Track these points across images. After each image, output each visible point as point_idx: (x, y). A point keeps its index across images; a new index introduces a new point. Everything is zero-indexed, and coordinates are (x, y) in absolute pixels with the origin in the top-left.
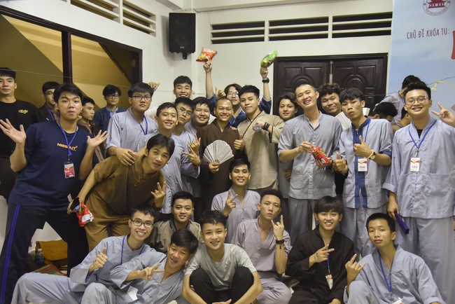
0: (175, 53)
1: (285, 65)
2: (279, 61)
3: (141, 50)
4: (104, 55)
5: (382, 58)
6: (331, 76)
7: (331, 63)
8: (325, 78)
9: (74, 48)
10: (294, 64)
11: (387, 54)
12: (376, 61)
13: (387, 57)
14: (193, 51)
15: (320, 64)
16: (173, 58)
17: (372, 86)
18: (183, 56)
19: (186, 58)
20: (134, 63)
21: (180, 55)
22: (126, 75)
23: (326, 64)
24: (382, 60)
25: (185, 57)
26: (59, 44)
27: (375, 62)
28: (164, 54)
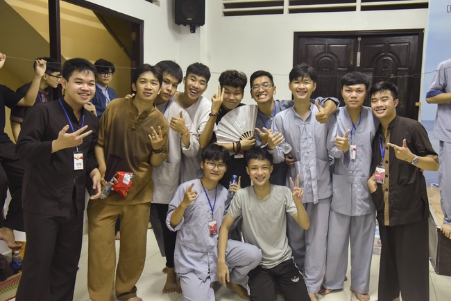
0: (182, 26)
1: (306, 41)
2: (299, 37)
3: (143, 21)
4: (100, 26)
5: (418, 34)
6: (359, 55)
7: (359, 39)
8: (352, 57)
9: (63, 16)
10: (317, 40)
11: (423, 29)
12: (411, 37)
13: (423, 34)
14: (203, 23)
15: (347, 41)
16: (179, 32)
17: (405, 67)
18: (191, 29)
19: (194, 32)
20: (134, 35)
21: (187, 28)
22: (125, 50)
23: (353, 41)
24: (417, 37)
25: (193, 30)
26: (46, 12)
27: (410, 39)
28: (169, 26)
